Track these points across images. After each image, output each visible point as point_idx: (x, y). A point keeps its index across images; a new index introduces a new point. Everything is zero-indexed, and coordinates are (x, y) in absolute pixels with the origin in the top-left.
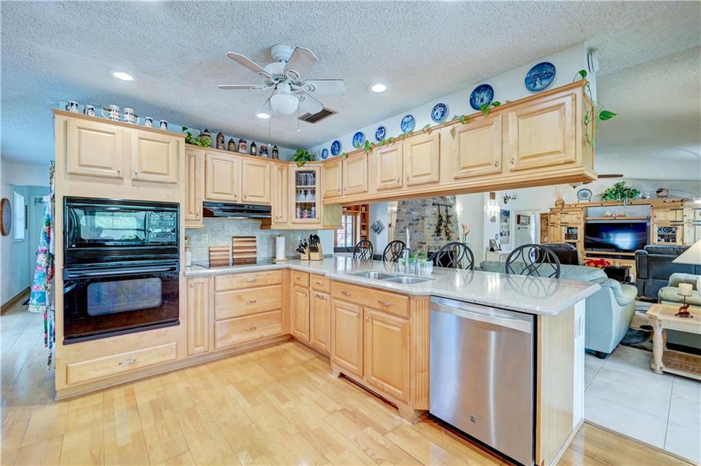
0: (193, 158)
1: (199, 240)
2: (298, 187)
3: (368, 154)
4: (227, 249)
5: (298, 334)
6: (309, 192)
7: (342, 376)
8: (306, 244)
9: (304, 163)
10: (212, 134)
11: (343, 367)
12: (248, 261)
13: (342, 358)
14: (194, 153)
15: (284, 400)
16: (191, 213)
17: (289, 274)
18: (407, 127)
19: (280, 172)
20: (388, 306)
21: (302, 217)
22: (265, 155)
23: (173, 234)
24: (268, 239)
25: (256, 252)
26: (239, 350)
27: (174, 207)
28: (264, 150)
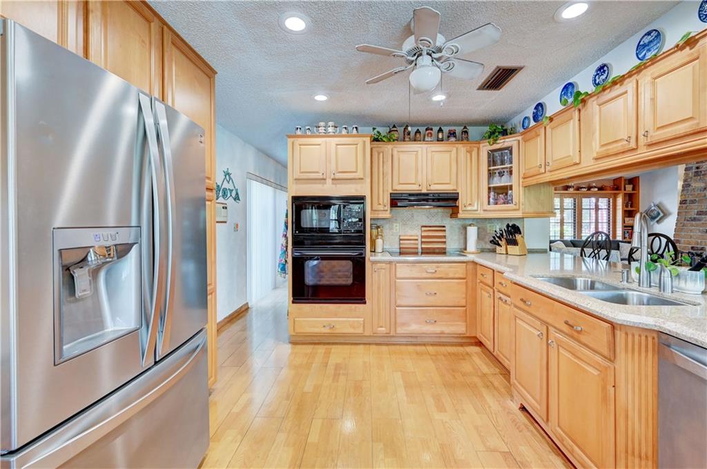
0: (381, 154)
1: (391, 229)
2: (492, 168)
3: (579, 110)
4: (416, 238)
5: (484, 340)
6: (506, 173)
7: (523, 408)
8: (502, 235)
9: (496, 140)
10: (398, 129)
11: (525, 399)
12: (437, 251)
13: (522, 386)
14: (382, 150)
15: (441, 408)
16: (380, 204)
17: (476, 270)
18: (649, 50)
19: (469, 155)
20: (579, 332)
21: (496, 204)
22: (453, 139)
23: (360, 223)
24: (459, 228)
25: (445, 242)
26: (419, 340)
27: (360, 199)
28: (452, 134)
